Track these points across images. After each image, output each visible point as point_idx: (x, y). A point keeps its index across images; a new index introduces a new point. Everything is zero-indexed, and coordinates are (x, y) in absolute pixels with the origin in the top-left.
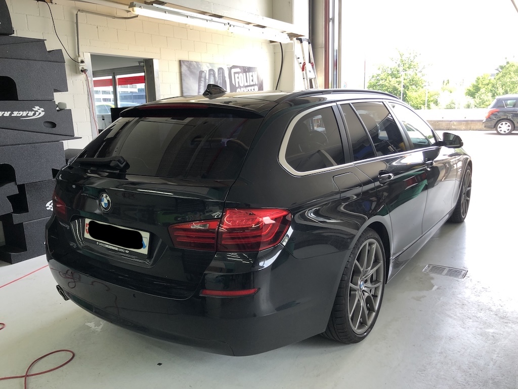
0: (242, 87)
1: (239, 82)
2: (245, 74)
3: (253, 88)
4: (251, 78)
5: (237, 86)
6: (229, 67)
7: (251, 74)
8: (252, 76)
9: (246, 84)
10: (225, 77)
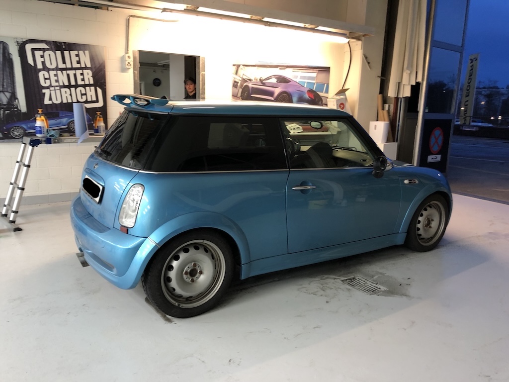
0: (53, 70)
1: (43, 63)
2: (58, 53)
3: (78, 72)
4: (75, 59)
5: (40, 66)
6: (20, 40)
7: (74, 53)
8: (77, 56)
9: (61, 66)
10: (9, 54)
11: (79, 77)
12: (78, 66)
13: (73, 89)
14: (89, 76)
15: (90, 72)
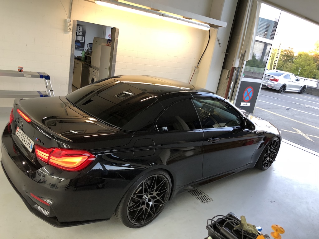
11: (79, 33)
12: (79, 30)
13: (77, 36)
14: (81, 34)
15: (82, 32)
